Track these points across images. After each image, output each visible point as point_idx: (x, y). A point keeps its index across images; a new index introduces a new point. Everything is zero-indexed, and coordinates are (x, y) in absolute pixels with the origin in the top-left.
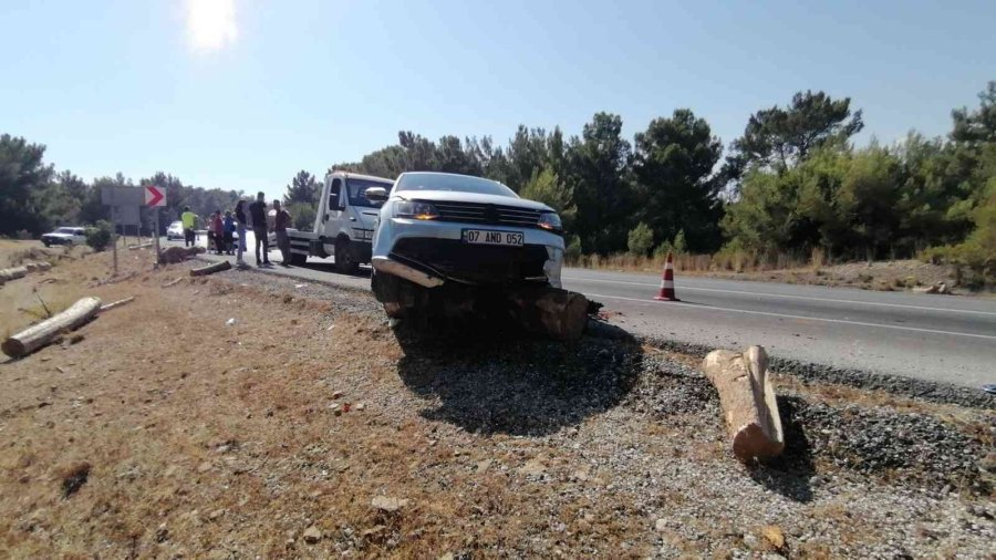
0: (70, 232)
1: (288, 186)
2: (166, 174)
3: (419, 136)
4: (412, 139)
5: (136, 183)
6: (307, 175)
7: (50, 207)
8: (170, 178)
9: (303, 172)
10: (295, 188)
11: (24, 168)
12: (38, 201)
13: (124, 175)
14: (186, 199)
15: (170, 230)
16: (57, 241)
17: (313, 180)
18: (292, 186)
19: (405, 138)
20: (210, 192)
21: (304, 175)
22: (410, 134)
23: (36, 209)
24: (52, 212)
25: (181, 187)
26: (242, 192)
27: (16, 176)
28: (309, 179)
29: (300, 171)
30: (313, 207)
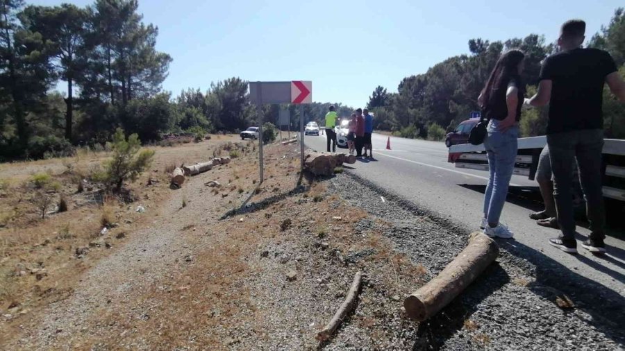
0: (254, 130)
1: (370, 97)
6: (382, 89)
7: (250, 116)
9: (379, 87)
10: (374, 98)
11: (239, 95)
12: (244, 112)
14: (313, 109)
15: (307, 128)
16: (247, 136)
17: (385, 91)
18: (372, 97)
20: (324, 105)
21: (380, 89)
23: (244, 117)
24: (251, 119)
27: (236, 99)
28: (383, 91)
29: (377, 87)
30: (386, 110)
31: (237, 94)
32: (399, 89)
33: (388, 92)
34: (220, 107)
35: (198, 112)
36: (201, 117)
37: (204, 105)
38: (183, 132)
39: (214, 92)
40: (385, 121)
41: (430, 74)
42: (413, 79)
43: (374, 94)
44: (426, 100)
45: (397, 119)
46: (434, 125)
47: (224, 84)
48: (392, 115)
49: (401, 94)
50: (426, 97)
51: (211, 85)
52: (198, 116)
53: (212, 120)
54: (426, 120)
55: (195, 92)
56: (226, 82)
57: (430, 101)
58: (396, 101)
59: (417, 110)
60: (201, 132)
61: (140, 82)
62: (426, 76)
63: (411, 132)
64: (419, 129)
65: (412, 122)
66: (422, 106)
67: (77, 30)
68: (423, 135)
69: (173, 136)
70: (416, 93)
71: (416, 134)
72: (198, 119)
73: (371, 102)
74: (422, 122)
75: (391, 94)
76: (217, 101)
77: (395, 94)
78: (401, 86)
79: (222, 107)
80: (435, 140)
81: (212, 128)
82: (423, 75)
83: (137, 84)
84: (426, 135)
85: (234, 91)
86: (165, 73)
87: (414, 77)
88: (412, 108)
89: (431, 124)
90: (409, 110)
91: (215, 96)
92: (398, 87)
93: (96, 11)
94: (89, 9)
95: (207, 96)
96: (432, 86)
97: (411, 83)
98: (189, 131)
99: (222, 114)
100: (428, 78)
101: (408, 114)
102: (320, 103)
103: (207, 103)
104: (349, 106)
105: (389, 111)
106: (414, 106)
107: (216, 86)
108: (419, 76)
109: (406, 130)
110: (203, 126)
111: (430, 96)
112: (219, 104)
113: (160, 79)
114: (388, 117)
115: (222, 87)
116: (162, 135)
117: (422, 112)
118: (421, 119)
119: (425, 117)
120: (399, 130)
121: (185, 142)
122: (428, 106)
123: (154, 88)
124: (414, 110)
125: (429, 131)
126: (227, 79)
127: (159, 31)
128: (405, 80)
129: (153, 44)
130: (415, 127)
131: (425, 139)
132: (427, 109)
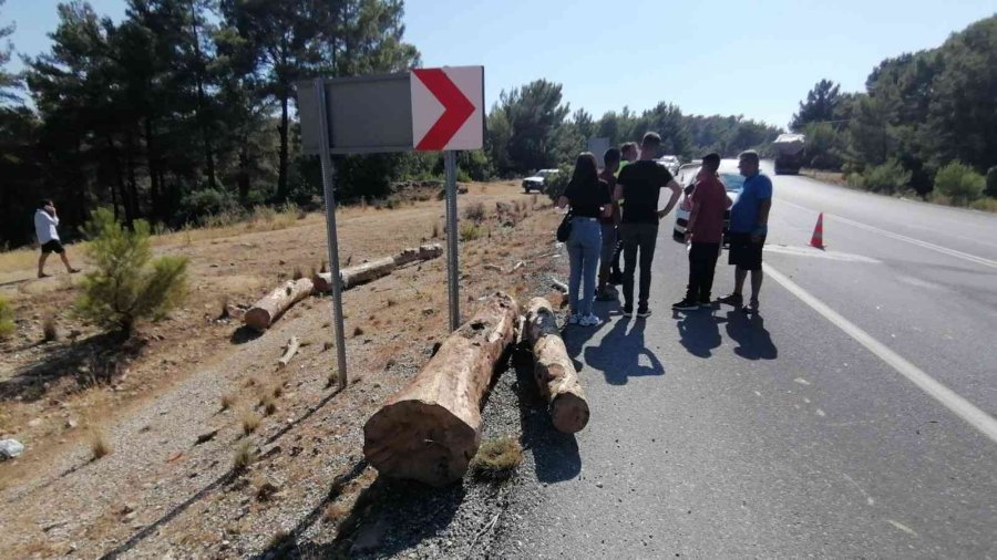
1: (801, 103)
2: (667, 104)
5: (639, 115)
6: (830, 84)
8: (671, 108)
9: (824, 81)
10: (810, 104)
11: (545, 110)
12: (549, 140)
13: (629, 109)
14: (685, 128)
16: (534, 186)
17: (836, 90)
18: (805, 102)
20: (709, 119)
21: (825, 85)
23: (547, 148)
25: (680, 115)
26: (741, 117)
27: (538, 118)
28: (830, 90)
29: (820, 81)
30: (834, 127)
31: (540, 108)
32: (868, 84)
33: (841, 91)
34: (509, 134)
38: (429, 180)
39: (503, 109)
40: (830, 151)
41: (953, 47)
42: (906, 60)
43: (811, 95)
44: (933, 106)
45: (857, 148)
46: (955, 165)
47: (520, 94)
48: (847, 136)
49: (872, 95)
50: (937, 101)
51: (501, 96)
53: (495, 155)
54: (930, 152)
56: (525, 88)
57: (947, 109)
58: (860, 111)
59: (910, 129)
62: (939, 55)
63: (889, 177)
64: (911, 172)
65: (893, 155)
66: (924, 121)
68: (921, 187)
69: (411, 187)
70: (911, 89)
71: (900, 182)
72: (470, 155)
73: (802, 114)
74: (920, 155)
75: (849, 96)
76: (506, 123)
77: (858, 96)
78: (874, 77)
79: (512, 133)
80: (955, 203)
82: (932, 51)
84: (931, 189)
85: (537, 105)
87: (909, 56)
88: (896, 125)
89: (945, 162)
90: (891, 130)
91: (503, 115)
92: (866, 80)
96: (957, 73)
97: (900, 70)
98: (439, 178)
99: (511, 144)
100: (946, 56)
101: (886, 137)
102: (700, 117)
104: (757, 121)
105: (842, 129)
106: (903, 120)
107: (509, 96)
108: (922, 53)
109: (878, 173)
111: (947, 97)
112: (507, 128)
114: (837, 140)
115: (516, 99)
116: (394, 185)
117: (922, 133)
118: (917, 148)
119: (928, 145)
120: (860, 170)
121: (422, 199)
122: (940, 119)
124: (902, 128)
125: (937, 180)
128: (884, 64)
129: (401, 32)
130: (900, 167)
131: (925, 200)
132: (936, 127)
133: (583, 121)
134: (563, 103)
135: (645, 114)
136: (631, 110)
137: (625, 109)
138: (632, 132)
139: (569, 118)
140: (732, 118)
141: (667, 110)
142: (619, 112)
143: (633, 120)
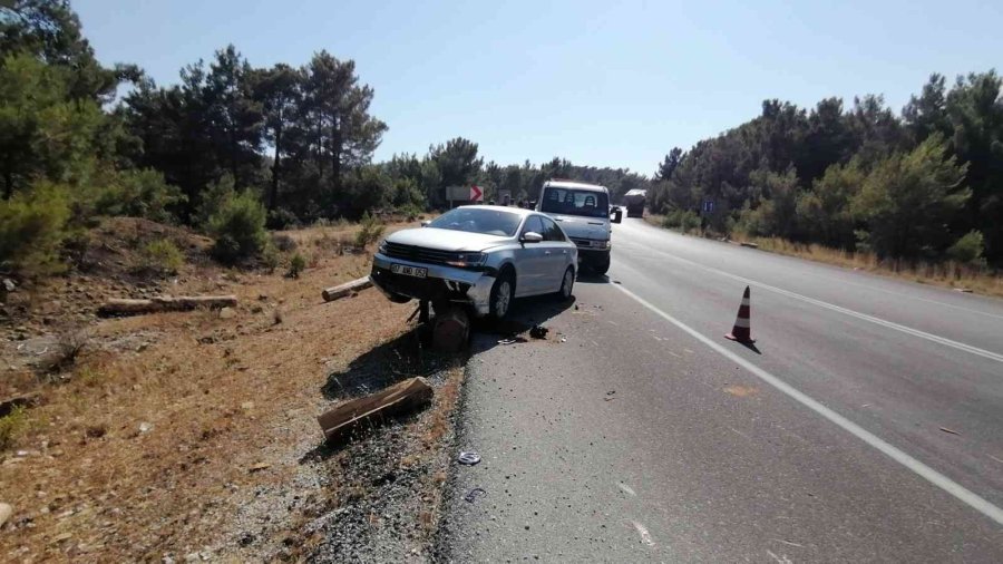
1: (660, 164)
2: (561, 159)
3: (788, 103)
4: (778, 109)
5: (539, 167)
6: (680, 151)
8: (564, 162)
9: (676, 149)
10: (666, 165)
11: (465, 161)
18: (663, 163)
19: (771, 108)
20: (600, 171)
21: (676, 152)
22: (776, 102)
25: (572, 166)
26: (627, 170)
27: (460, 167)
28: (681, 155)
29: (673, 148)
31: (461, 160)
34: (438, 179)
35: (412, 185)
36: (416, 193)
37: (419, 177)
38: (396, 210)
39: (433, 158)
43: (667, 159)
47: (445, 147)
51: (430, 149)
52: (412, 190)
53: (428, 194)
55: (410, 158)
56: (449, 144)
60: (414, 211)
61: (351, 151)
67: (290, 94)
69: (385, 214)
72: (411, 194)
73: (661, 172)
76: (436, 171)
79: (441, 179)
81: (428, 205)
83: (348, 152)
85: (459, 157)
86: (379, 140)
91: (433, 165)
93: (311, 73)
94: (303, 70)
95: (424, 163)
98: (401, 209)
99: (441, 187)
102: (593, 168)
103: (424, 173)
104: (640, 174)
107: (437, 149)
110: (416, 203)
112: (437, 175)
113: (372, 147)
115: (442, 151)
121: (399, 221)
123: (365, 157)
126: (451, 140)
127: (375, 93)
129: (367, 107)
133: (493, 170)
134: (478, 156)
135: (543, 167)
136: (531, 163)
137: (527, 162)
138: (532, 180)
139: (484, 168)
140: (620, 170)
141: (561, 164)
142: (521, 165)
143: (534, 171)
